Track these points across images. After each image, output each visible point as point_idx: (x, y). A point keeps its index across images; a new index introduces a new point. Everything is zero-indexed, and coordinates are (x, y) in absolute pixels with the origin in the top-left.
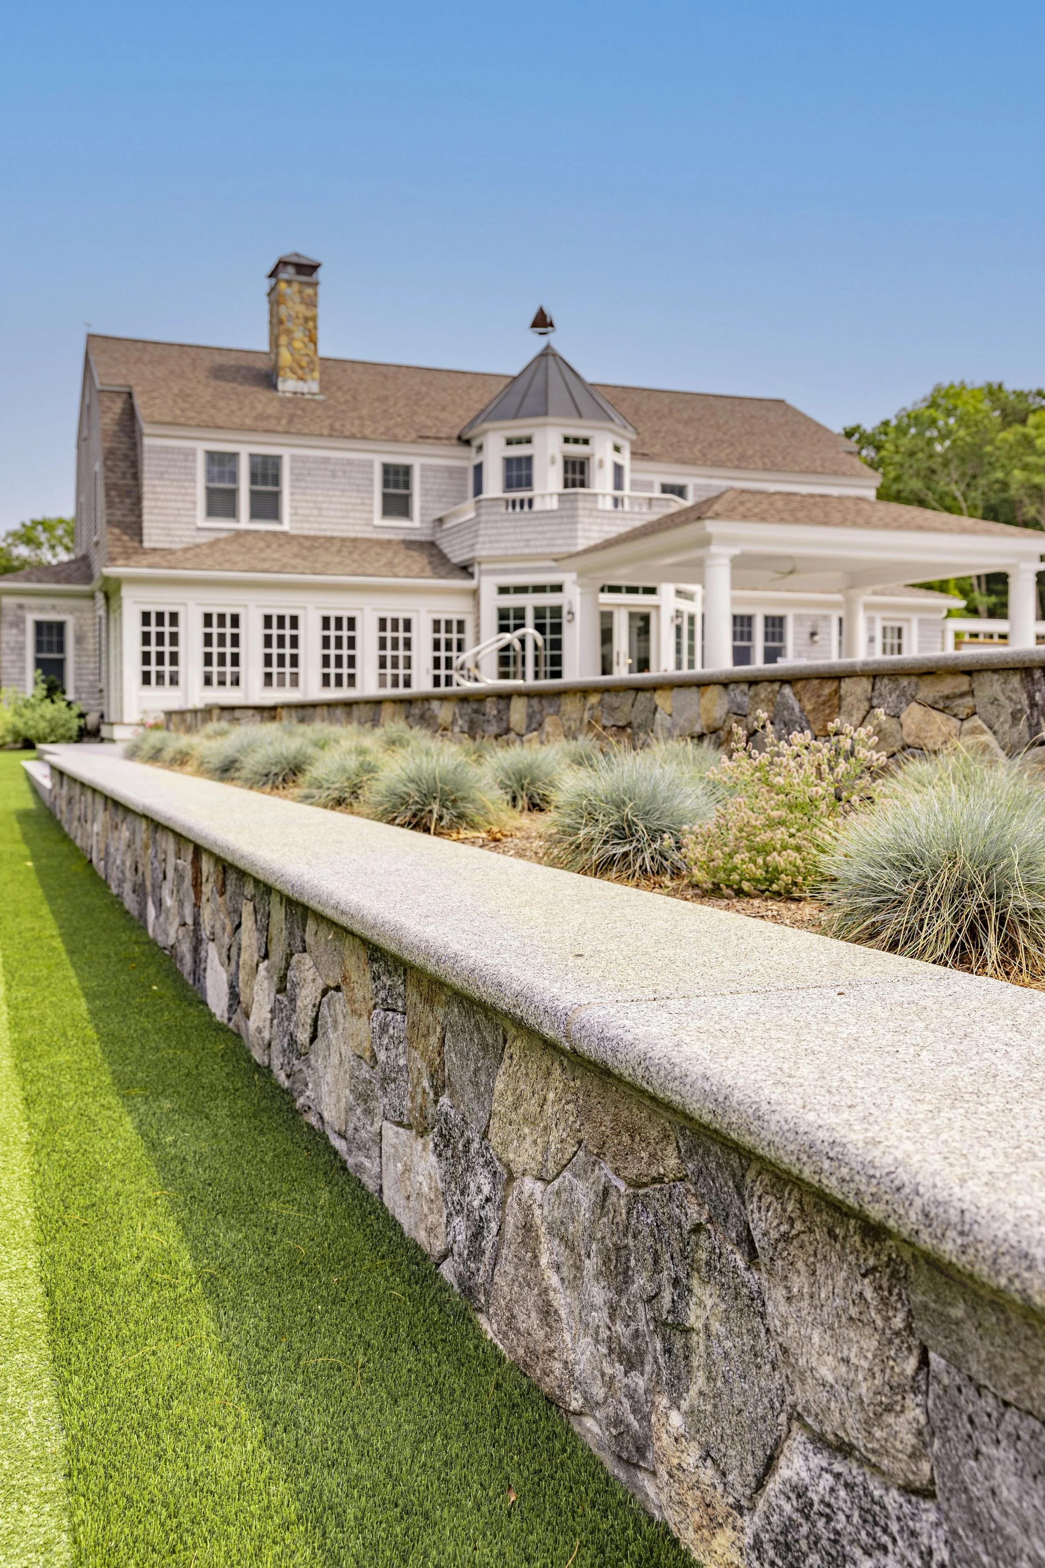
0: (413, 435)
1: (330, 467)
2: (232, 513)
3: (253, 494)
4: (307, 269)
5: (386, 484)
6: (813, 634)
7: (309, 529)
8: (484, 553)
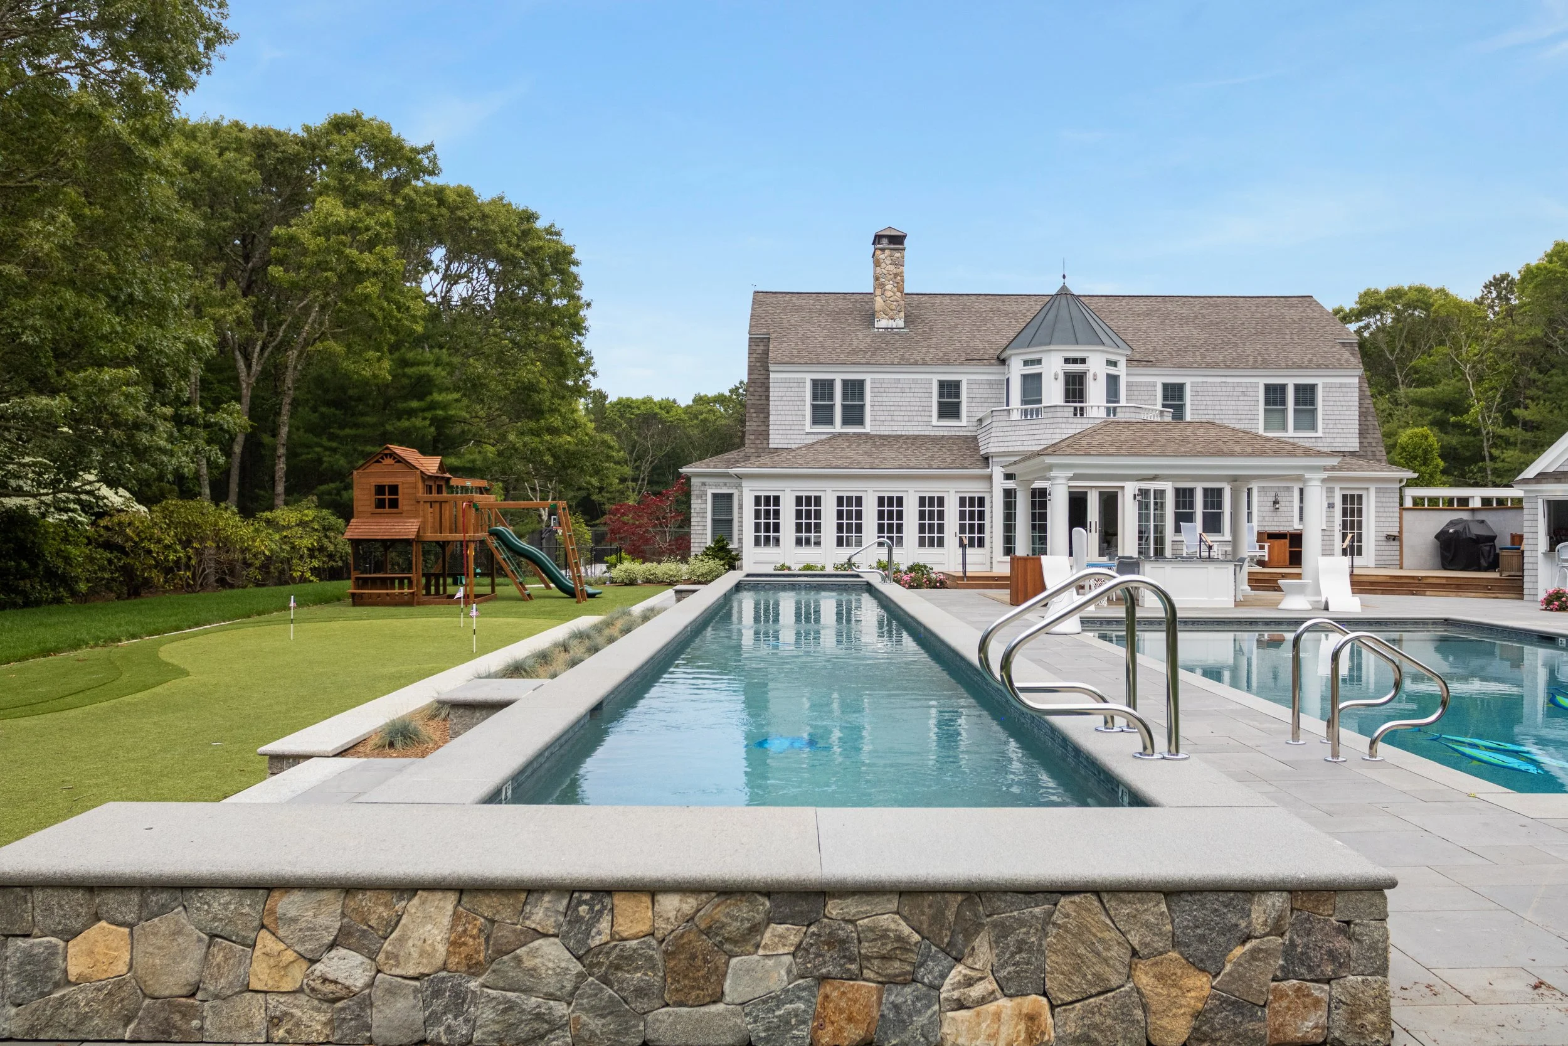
0: (963, 359)
1: (900, 386)
2: (830, 421)
3: (844, 407)
4: (897, 240)
5: (941, 395)
6: (1276, 502)
7: (884, 431)
8: (993, 450)
